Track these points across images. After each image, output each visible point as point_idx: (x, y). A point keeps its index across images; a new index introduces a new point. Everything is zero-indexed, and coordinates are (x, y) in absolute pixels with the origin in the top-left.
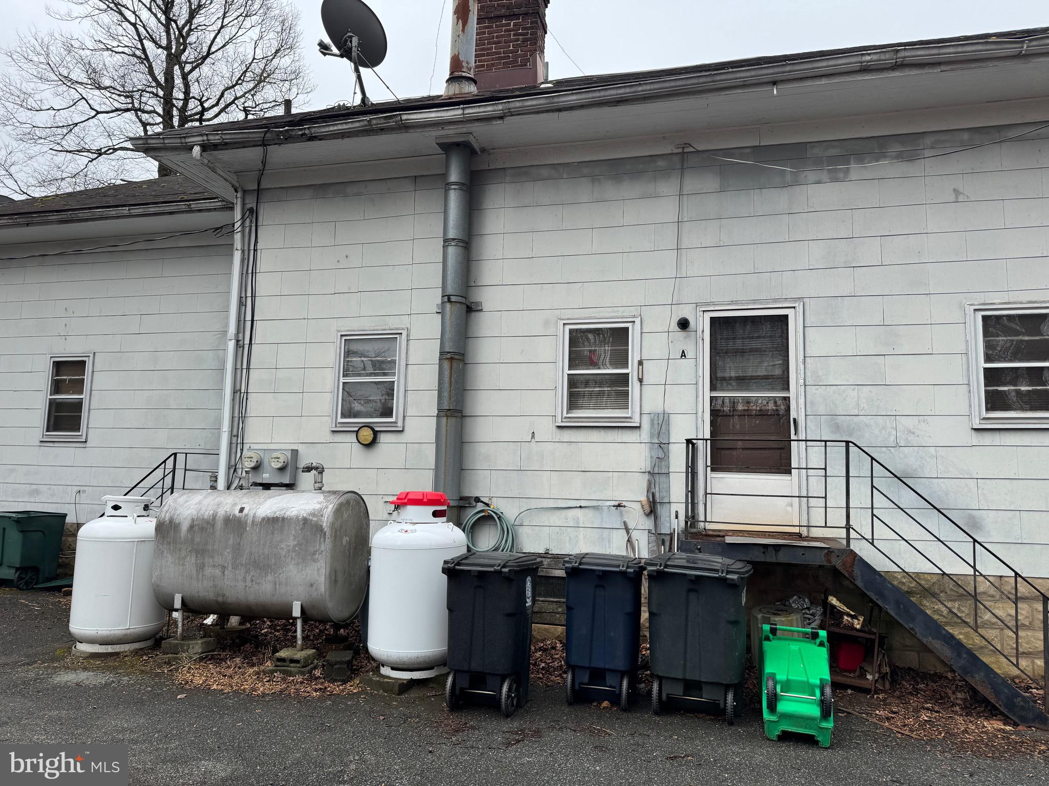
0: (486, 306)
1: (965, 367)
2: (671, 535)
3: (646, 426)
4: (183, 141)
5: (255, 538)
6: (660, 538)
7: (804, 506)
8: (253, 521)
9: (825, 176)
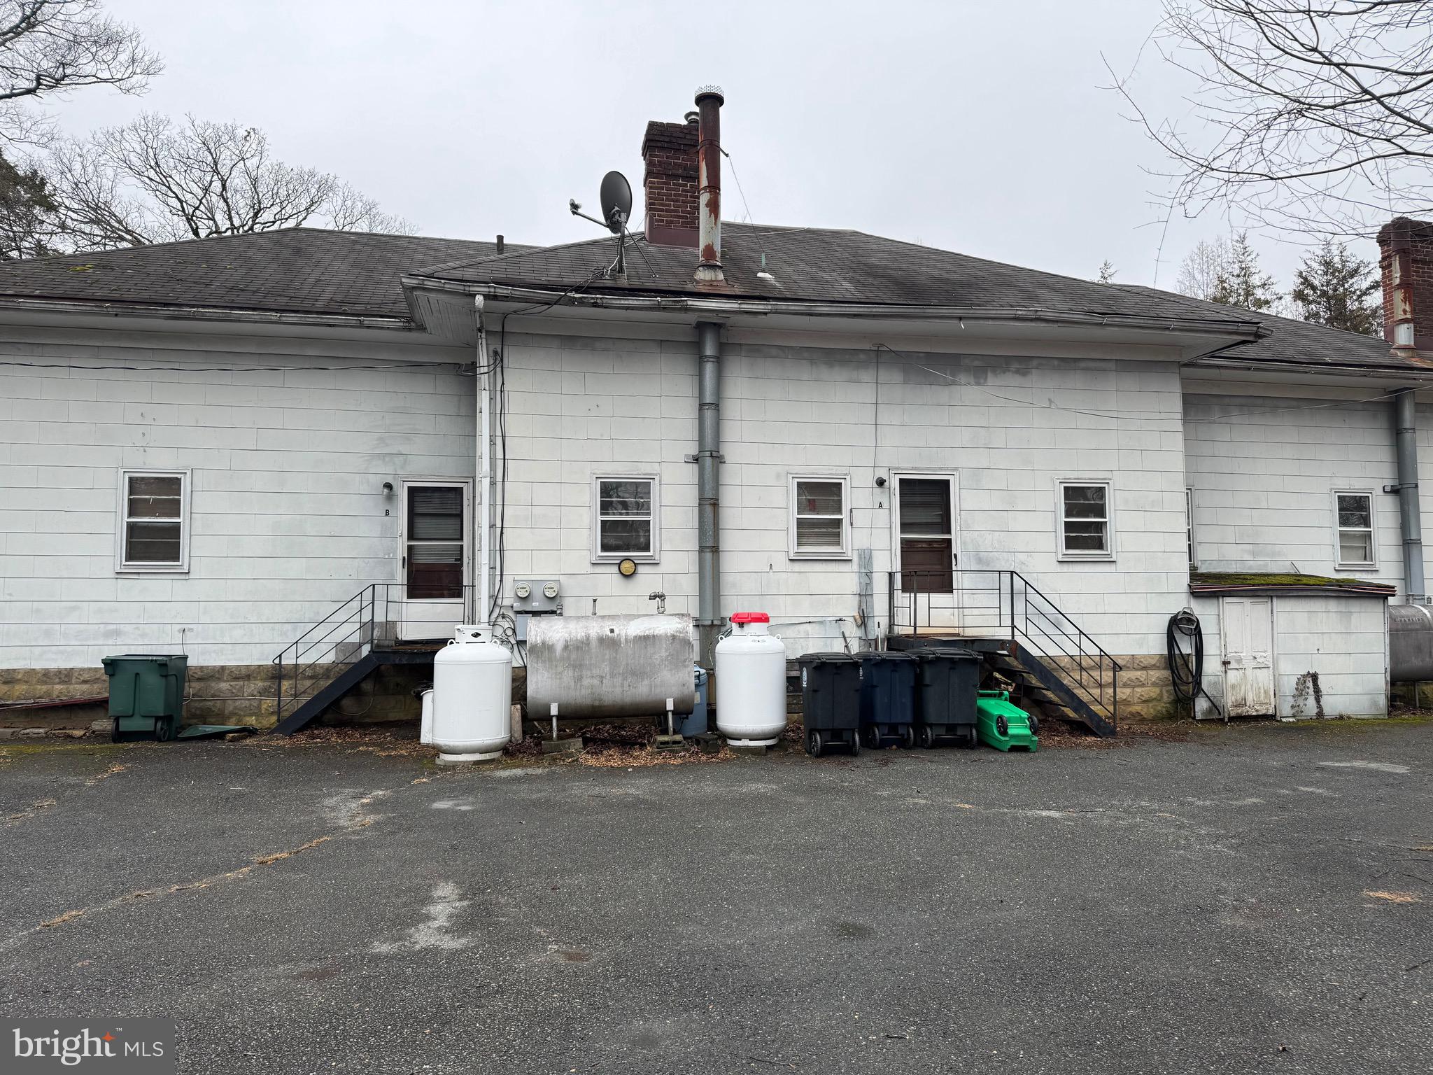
0: (728, 459)
1: (1054, 520)
2: (876, 640)
3: (855, 559)
4: (467, 289)
5: (630, 652)
6: (866, 641)
7: (961, 615)
8: (626, 639)
9: (972, 380)
